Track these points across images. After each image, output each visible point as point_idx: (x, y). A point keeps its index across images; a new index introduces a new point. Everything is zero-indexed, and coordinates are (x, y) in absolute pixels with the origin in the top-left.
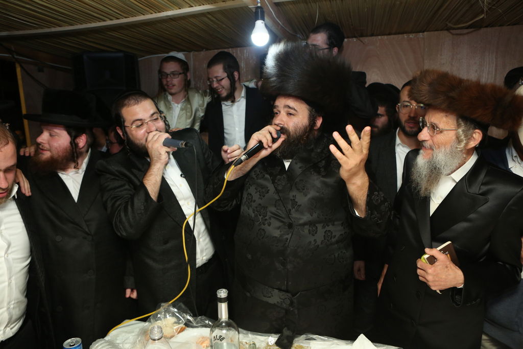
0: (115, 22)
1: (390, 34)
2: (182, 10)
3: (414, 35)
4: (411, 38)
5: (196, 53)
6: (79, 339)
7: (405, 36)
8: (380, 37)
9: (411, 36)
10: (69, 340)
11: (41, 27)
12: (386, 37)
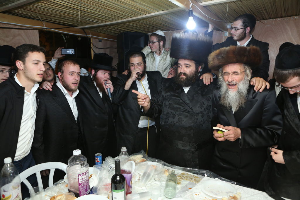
0: (130, 19)
1: (282, 17)
2: (159, 12)
3: (298, 16)
4: (296, 19)
5: (172, 31)
6: (101, 154)
7: (292, 18)
8: (274, 19)
9: (296, 18)
10: (97, 154)
11: (100, 23)
12: (278, 19)
